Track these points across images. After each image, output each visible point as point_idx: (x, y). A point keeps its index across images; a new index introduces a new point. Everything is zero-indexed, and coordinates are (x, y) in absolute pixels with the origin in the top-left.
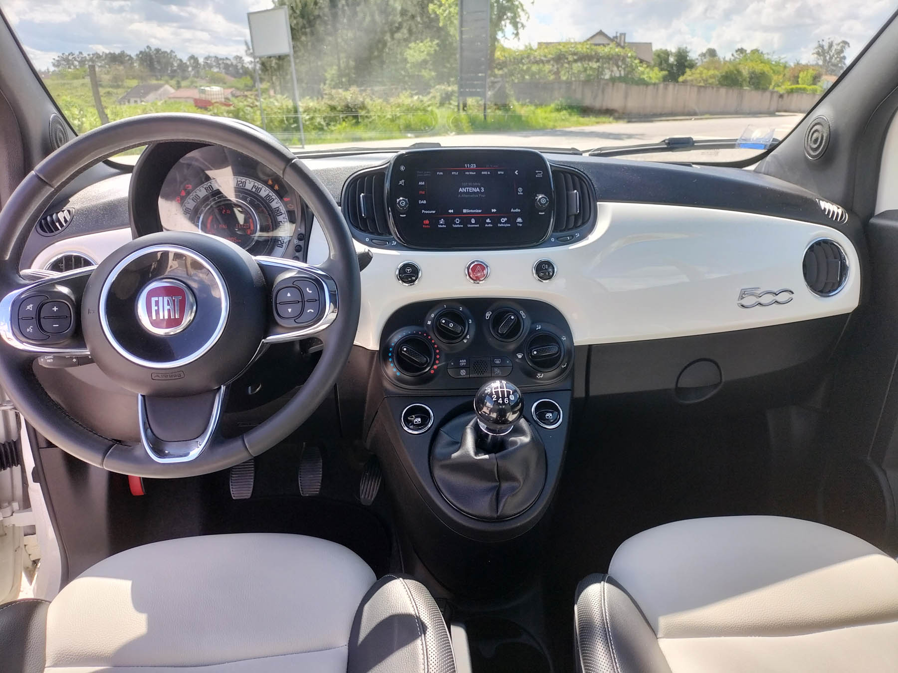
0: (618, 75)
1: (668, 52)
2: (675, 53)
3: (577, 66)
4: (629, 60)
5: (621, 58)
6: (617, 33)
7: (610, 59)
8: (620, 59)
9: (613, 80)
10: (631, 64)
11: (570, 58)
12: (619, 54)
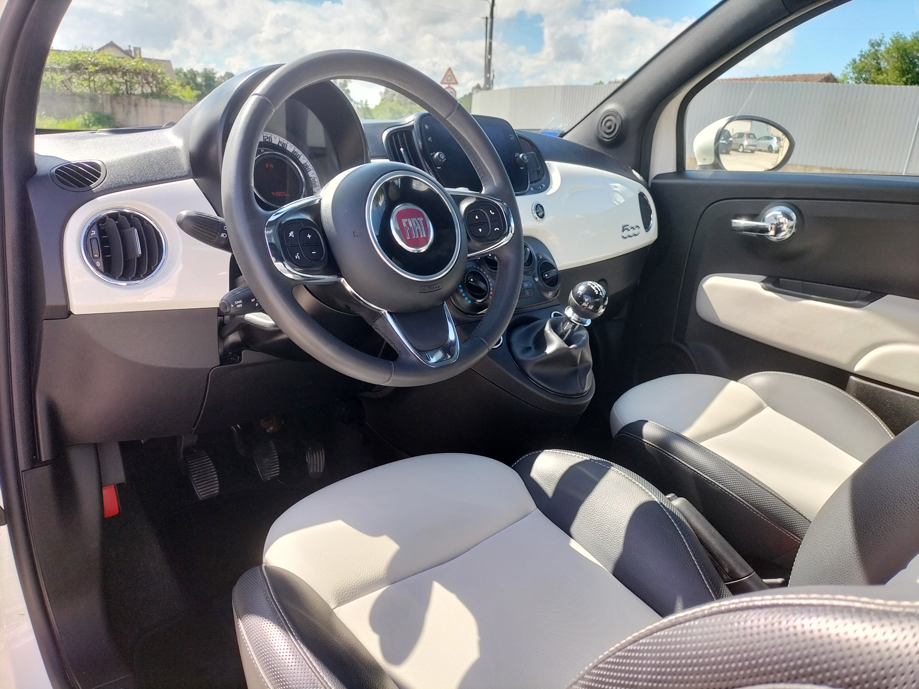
0: (149, 91)
1: (194, 72)
2: (201, 74)
3: (101, 78)
4: (159, 76)
5: (151, 74)
6: (130, 46)
7: (139, 73)
8: (149, 75)
9: (145, 96)
10: (162, 80)
11: (92, 68)
12: (147, 69)
